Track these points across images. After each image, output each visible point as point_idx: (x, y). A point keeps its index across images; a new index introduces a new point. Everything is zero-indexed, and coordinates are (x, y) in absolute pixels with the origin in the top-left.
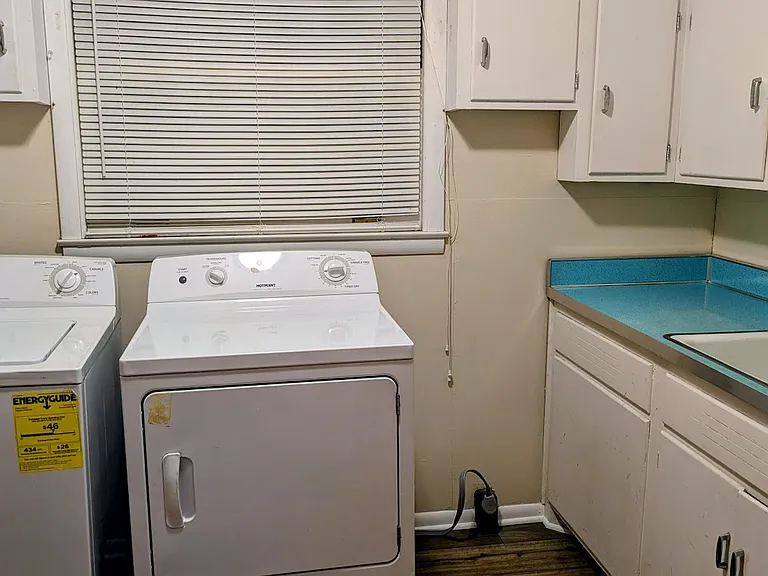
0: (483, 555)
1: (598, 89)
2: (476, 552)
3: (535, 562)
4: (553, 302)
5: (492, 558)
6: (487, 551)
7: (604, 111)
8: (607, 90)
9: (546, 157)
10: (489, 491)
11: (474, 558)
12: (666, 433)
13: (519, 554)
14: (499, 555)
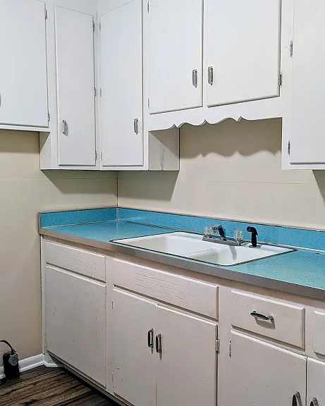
0: (13, 391)
1: (60, 122)
2: (9, 390)
3: (46, 385)
4: (43, 235)
5: (20, 390)
6: (15, 388)
7: (64, 133)
8: (65, 122)
9: (33, 157)
10: (13, 352)
11: (8, 393)
12: (115, 289)
13: (35, 384)
14: (22, 387)
